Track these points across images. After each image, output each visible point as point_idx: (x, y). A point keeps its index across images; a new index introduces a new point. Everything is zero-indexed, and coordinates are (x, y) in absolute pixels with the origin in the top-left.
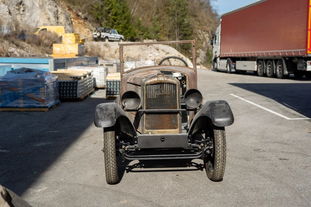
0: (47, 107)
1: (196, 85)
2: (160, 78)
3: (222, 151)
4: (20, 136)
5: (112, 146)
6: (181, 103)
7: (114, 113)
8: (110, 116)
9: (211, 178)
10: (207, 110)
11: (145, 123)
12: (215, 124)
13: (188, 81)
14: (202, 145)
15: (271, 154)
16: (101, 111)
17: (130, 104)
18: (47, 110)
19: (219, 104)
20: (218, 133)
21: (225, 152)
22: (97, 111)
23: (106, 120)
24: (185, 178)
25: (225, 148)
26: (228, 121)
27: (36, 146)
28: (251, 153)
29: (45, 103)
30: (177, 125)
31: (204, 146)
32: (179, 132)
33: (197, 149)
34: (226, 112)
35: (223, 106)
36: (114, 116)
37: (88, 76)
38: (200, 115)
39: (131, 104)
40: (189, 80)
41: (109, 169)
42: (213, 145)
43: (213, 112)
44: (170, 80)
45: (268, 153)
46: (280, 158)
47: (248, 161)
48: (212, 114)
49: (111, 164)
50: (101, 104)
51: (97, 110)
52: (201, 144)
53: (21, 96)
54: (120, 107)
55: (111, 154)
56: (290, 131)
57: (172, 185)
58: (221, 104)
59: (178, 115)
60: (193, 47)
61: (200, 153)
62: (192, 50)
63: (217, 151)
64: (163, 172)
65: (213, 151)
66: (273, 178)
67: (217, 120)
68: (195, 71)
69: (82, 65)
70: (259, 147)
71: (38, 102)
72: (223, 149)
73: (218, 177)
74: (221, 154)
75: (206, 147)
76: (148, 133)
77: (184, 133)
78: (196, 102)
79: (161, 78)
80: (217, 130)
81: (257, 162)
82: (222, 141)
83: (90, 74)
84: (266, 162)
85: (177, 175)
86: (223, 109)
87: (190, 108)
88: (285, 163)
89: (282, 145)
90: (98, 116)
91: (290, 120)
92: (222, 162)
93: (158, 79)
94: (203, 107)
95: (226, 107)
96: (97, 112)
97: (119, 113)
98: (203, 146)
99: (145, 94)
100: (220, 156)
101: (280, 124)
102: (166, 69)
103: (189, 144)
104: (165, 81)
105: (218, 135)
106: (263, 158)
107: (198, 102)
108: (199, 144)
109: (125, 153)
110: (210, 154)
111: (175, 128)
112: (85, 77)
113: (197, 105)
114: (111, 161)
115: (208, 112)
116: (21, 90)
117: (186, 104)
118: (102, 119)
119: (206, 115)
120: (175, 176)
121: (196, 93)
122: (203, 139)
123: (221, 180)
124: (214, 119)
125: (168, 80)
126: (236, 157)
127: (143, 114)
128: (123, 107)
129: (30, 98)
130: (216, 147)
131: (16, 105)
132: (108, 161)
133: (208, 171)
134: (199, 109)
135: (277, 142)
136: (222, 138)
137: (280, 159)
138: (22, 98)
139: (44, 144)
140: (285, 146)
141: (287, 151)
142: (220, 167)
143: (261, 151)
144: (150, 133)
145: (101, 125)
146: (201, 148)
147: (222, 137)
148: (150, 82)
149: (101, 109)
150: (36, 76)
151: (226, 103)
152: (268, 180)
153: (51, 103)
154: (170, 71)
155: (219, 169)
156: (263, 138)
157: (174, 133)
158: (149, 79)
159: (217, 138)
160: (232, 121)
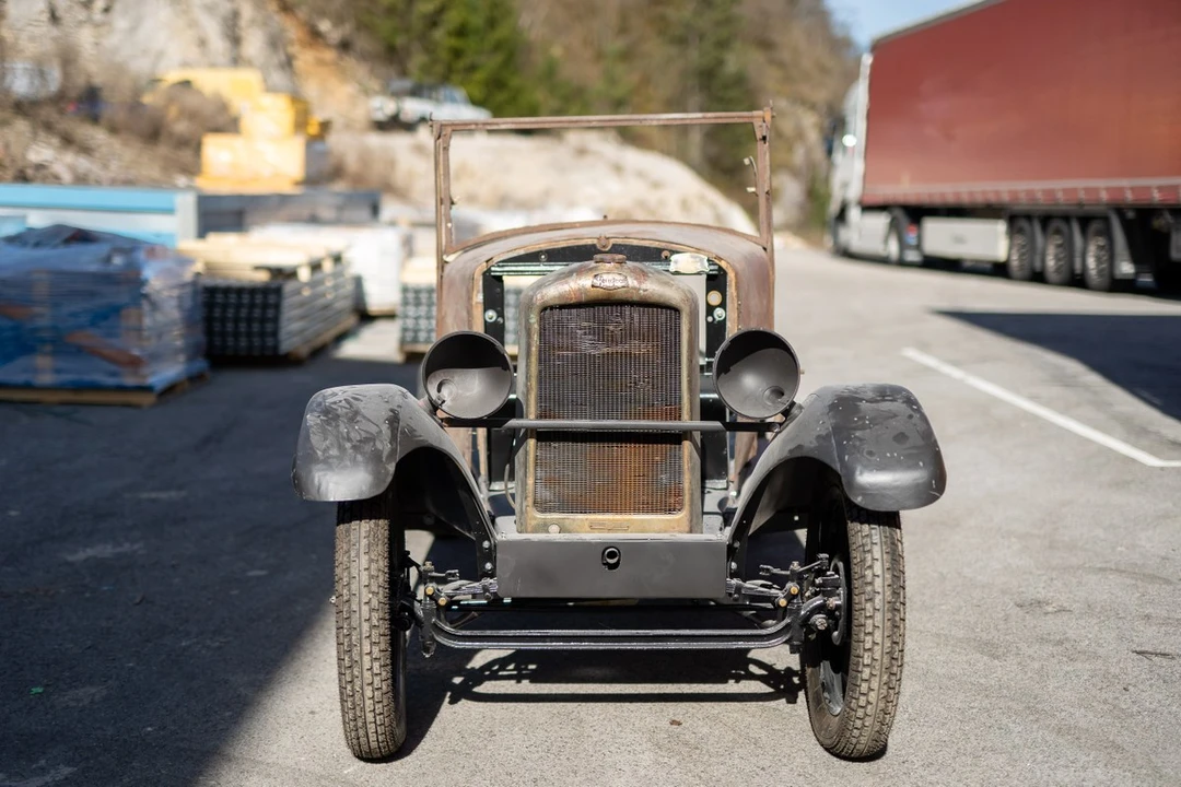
0: (148, 389)
1: (768, 314)
2: (605, 277)
3: (889, 624)
4: (13, 513)
5: (375, 589)
6: (703, 391)
7: (389, 432)
8: (368, 448)
9: (828, 742)
10: (820, 430)
11: (531, 481)
12: (859, 500)
13: (735, 294)
14: (793, 587)
15: (1096, 628)
16: (329, 424)
17: (468, 391)
18: (148, 399)
19: (877, 401)
20: (868, 539)
21: (898, 627)
22: (310, 423)
23: (346, 467)
24: (712, 740)
25: (899, 611)
26: (918, 485)
27: (70, 558)
28: (1006, 619)
29: (145, 370)
30: (679, 493)
31: (801, 593)
32: (687, 529)
33: (770, 606)
34: (907, 445)
35: (895, 416)
36: (385, 446)
37: (328, 266)
38: (785, 454)
39: (468, 394)
40: (737, 288)
41: (357, 696)
42: (841, 591)
43: (849, 439)
44: (652, 288)
45: (1082, 622)
46: (1138, 649)
47: (994, 657)
48: (842, 450)
49: (367, 675)
50: (329, 391)
51: (311, 419)
52: (789, 585)
53: (43, 341)
54: (418, 404)
55: (366, 626)
56: (1166, 516)
57: (651, 773)
58: (886, 406)
59: (687, 444)
60: (760, 143)
61: (783, 623)
62: (756, 159)
63: (864, 625)
64: (611, 707)
65: (845, 618)
66: (1118, 748)
67: (868, 478)
68: (765, 249)
69: (314, 220)
70: (1040, 590)
71: (113, 368)
72: (889, 615)
73: (864, 742)
74: (879, 640)
75: (809, 598)
76: (544, 527)
77: (711, 529)
78: (767, 393)
79: (610, 277)
80: (866, 527)
81: (1036, 665)
82: (888, 576)
83: (337, 259)
84: (1079, 665)
85: (673, 722)
86: (897, 425)
87: (740, 420)
88: (1162, 672)
89: (1139, 583)
90: (312, 448)
91: (1162, 469)
92: (885, 678)
93: (597, 282)
94: (799, 417)
95: (911, 417)
96: (307, 429)
97: (410, 434)
98: (795, 596)
99: (534, 349)
100: (876, 648)
101: (1119, 485)
102: (639, 236)
103: (735, 581)
104: (626, 292)
105: (867, 548)
106: (1060, 643)
107: (779, 393)
108: (781, 582)
109: (439, 618)
110: (828, 631)
111: (670, 510)
112: (316, 267)
113: (773, 402)
114: (367, 659)
115: (826, 438)
116: (43, 317)
117: (719, 394)
118: (327, 462)
119: (815, 455)
120: (665, 724)
121: (772, 350)
122: (796, 563)
123: (876, 753)
124: (851, 474)
125: (644, 286)
126: (938, 635)
127: (525, 437)
128: (434, 408)
129: (80, 351)
130: (857, 607)
131: (21, 378)
132: (350, 657)
133: (817, 708)
134: (781, 424)
135: (1117, 570)
136: (887, 565)
137: (1138, 653)
138: (48, 348)
139: (105, 551)
140: (1153, 589)
141: (1165, 614)
142: (873, 696)
143: (1050, 609)
144: (554, 528)
145: (323, 488)
146: (789, 602)
147: (885, 556)
148: (561, 296)
149: (330, 414)
150: (108, 260)
151: (910, 401)
152: (1096, 762)
153: (168, 372)
154: (656, 245)
155: (869, 707)
156: (1051, 547)
157: (665, 532)
158: (556, 280)
159: (863, 561)
160: (935, 485)
